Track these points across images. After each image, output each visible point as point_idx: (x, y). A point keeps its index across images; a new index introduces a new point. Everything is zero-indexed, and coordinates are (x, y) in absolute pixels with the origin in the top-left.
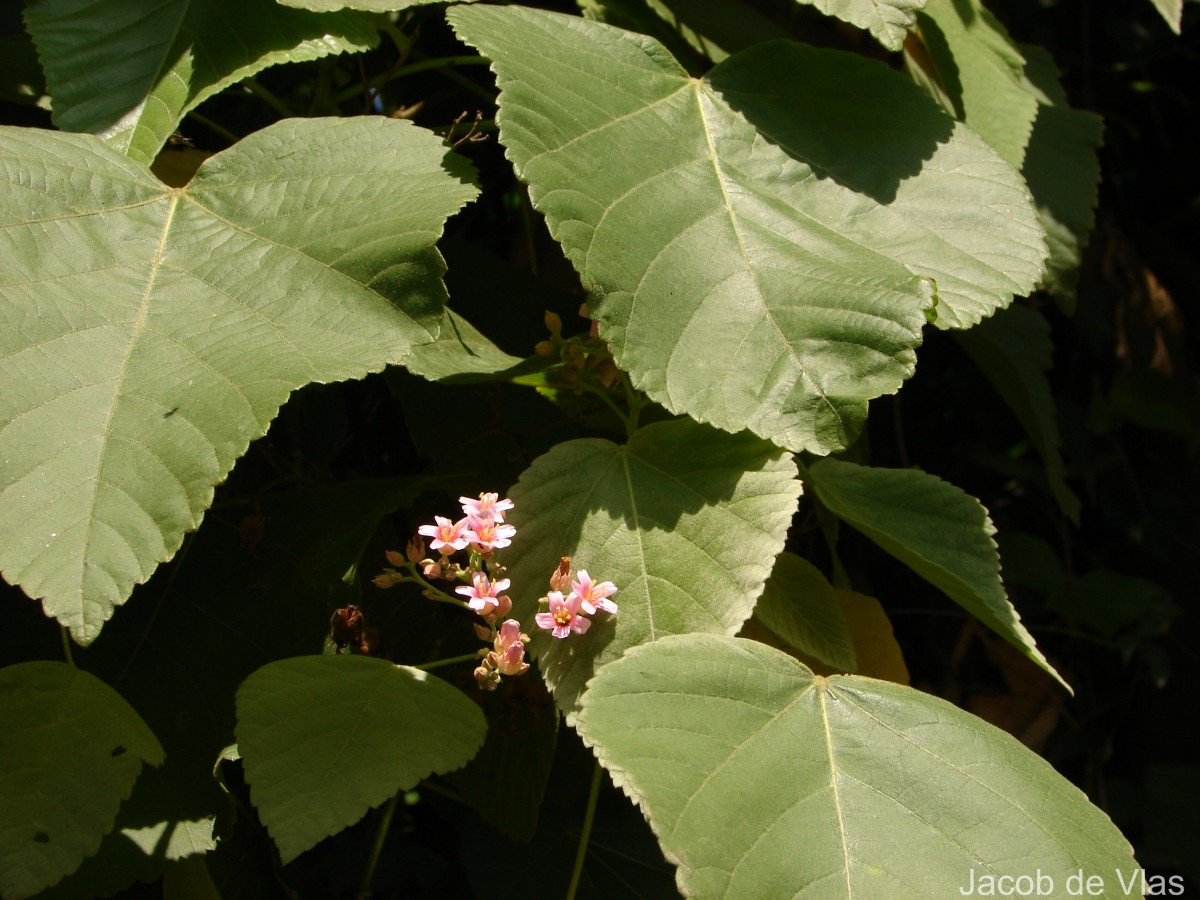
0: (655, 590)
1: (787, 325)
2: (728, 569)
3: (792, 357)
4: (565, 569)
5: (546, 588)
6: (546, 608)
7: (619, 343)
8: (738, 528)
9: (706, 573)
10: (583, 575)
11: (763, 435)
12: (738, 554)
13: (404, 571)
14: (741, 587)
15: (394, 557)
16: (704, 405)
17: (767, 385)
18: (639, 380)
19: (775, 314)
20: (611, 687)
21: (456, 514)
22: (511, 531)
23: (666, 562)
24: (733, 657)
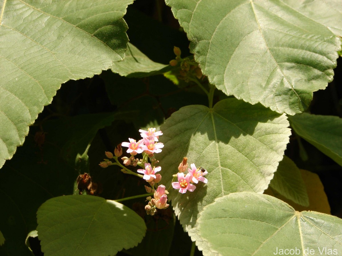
0: (224, 174)
1: (277, 56)
2: (257, 166)
3: (278, 70)
4: (185, 162)
5: (176, 171)
6: (176, 179)
7: (203, 63)
8: (262, 148)
9: (247, 167)
10: (193, 166)
11: (266, 105)
12: (262, 159)
13: (113, 160)
14: (263, 175)
15: (109, 154)
16: (240, 91)
17: (268, 82)
18: (212, 80)
19: (272, 50)
20: (210, 216)
21: (138, 137)
22: (162, 145)
23: (229, 161)
24: (261, 203)
